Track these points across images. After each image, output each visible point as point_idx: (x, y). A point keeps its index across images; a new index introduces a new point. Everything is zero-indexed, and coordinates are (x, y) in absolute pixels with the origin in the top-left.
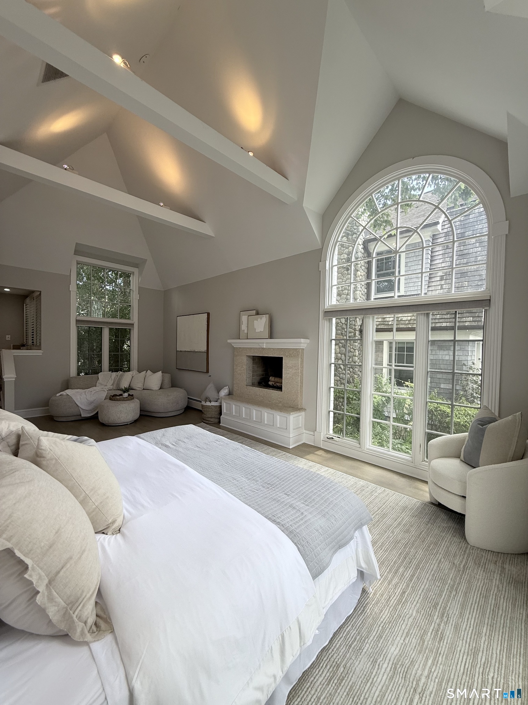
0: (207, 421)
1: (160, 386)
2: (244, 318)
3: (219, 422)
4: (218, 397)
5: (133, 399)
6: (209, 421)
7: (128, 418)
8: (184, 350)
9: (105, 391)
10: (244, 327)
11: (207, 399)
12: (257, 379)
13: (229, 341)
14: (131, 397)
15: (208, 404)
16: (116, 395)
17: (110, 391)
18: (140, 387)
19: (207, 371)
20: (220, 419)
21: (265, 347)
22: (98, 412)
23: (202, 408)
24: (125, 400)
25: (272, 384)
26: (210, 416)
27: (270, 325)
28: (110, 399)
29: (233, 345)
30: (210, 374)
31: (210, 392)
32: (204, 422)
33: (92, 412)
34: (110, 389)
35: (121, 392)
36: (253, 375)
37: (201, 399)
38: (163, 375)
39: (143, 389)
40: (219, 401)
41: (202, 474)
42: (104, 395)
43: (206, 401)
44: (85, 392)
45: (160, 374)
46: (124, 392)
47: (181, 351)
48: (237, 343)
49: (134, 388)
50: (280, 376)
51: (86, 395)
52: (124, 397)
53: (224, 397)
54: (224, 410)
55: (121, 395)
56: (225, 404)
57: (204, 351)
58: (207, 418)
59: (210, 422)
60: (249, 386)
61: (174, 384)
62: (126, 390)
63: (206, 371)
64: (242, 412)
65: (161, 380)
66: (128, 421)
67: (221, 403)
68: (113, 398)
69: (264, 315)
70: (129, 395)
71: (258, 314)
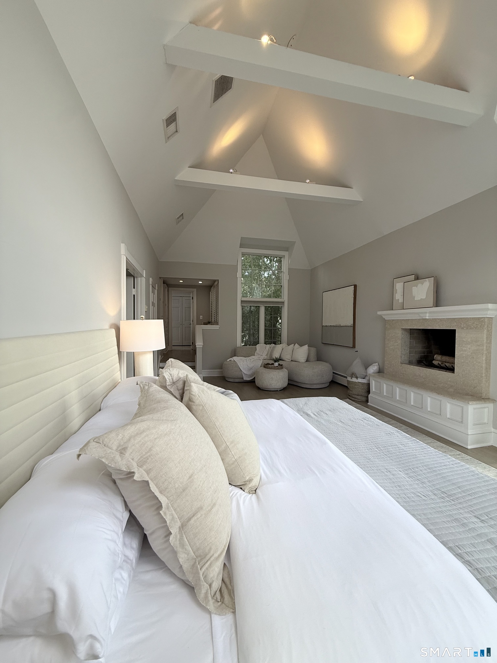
0: (353, 398)
1: (306, 359)
2: (399, 286)
3: (367, 401)
4: (365, 374)
5: (282, 368)
6: (355, 398)
7: (278, 385)
8: (329, 325)
9: (261, 360)
10: (398, 296)
11: (353, 375)
12: (416, 357)
13: (379, 313)
14: (281, 366)
15: (354, 380)
16: (268, 364)
17: (265, 361)
18: (289, 358)
19: (354, 346)
20: (367, 397)
21: (427, 318)
22: (255, 378)
23: (348, 384)
24: (276, 368)
25: (439, 364)
26: (356, 393)
27: (435, 290)
28: (264, 367)
29: (384, 317)
30: (356, 349)
31: (357, 367)
32: (349, 399)
33: (251, 377)
34: (265, 359)
35: (272, 362)
36: (410, 351)
37: (346, 375)
38: (309, 349)
39: (292, 361)
40: (367, 378)
41: (345, 454)
42: (260, 363)
43: (352, 378)
44: (246, 360)
45: (306, 347)
46: (275, 361)
47: (326, 326)
48: (388, 315)
49: (284, 359)
50: (452, 354)
51: (247, 362)
52: (275, 366)
53: (373, 374)
54: (373, 388)
55: (273, 364)
56: (373, 382)
57: (350, 325)
58: (353, 394)
59: (356, 400)
60: (405, 364)
61: (319, 358)
62: (277, 360)
63: (352, 346)
64: (396, 393)
65: (308, 353)
66: (278, 387)
67: (369, 380)
68: (266, 366)
69: (427, 279)
70: (279, 365)
71: (417, 278)
